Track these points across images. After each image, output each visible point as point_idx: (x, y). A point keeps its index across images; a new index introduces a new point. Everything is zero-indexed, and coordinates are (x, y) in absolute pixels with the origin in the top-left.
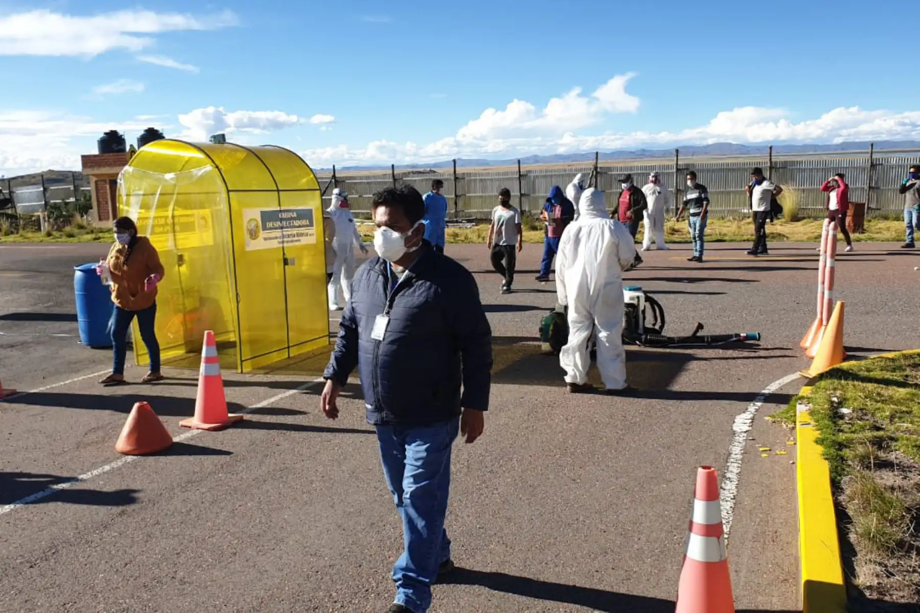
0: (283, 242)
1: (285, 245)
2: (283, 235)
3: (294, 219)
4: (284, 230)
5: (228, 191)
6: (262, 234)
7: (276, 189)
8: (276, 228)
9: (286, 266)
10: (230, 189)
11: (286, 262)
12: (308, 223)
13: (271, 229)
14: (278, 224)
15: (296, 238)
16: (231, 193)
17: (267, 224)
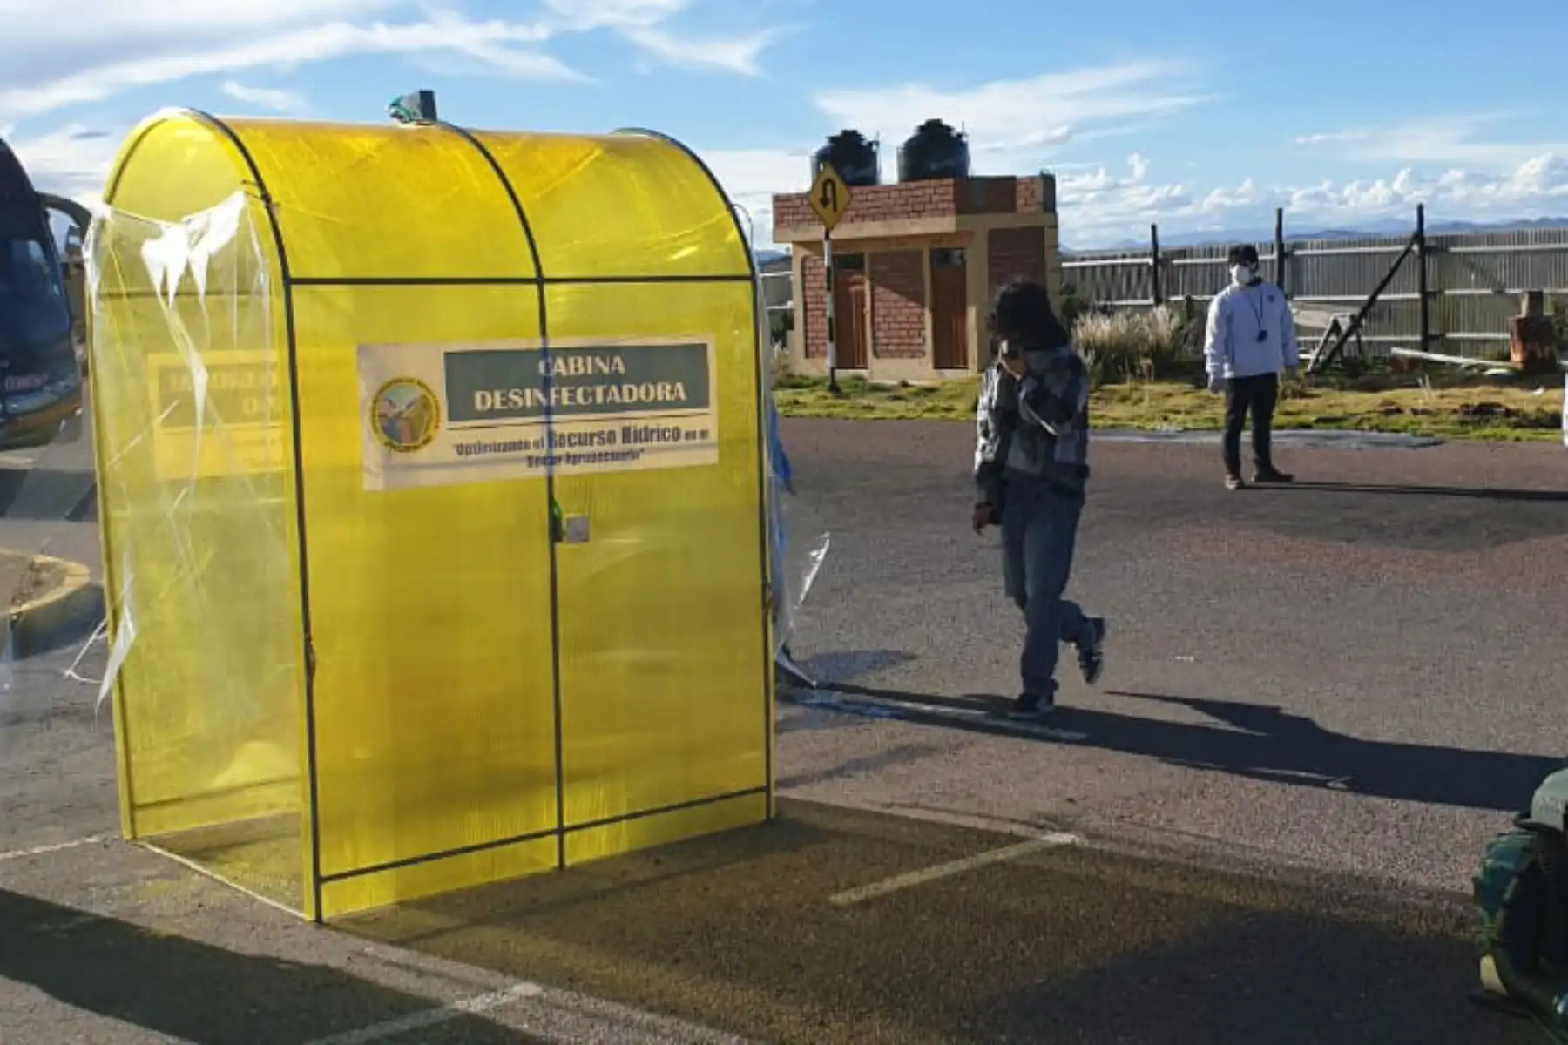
0: (551, 461)
1: (563, 469)
2: (551, 434)
3: (618, 380)
4: (555, 418)
5: (289, 282)
6: (446, 436)
7: (533, 275)
8: (523, 412)
9: (558, 546)
10: (293, 273)
11: (556, 532)
12: (683, 396)
13: (492, 413)
14: (532, 396)
15: (619, 446)
16: (294, 288)
17: (478, 395)
